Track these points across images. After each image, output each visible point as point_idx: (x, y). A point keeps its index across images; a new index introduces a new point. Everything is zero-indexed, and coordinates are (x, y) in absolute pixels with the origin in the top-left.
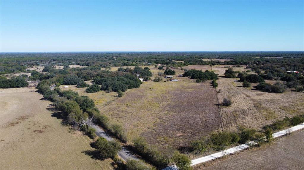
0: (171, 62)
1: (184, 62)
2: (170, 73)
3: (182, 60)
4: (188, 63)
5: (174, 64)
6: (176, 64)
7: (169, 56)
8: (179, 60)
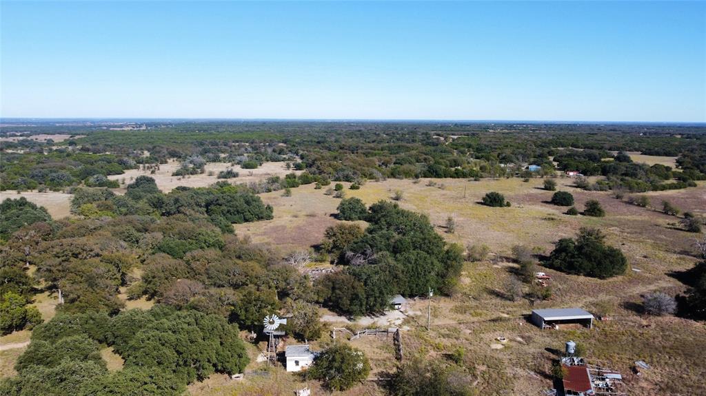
0: (623, 167)
1: (677, 161)
2: (590, 260)
3: (667, 154)
4: (697, 172)
5: (634, 175)
6: (641, 173)
7: (623, 137)
8: (658, 154)
